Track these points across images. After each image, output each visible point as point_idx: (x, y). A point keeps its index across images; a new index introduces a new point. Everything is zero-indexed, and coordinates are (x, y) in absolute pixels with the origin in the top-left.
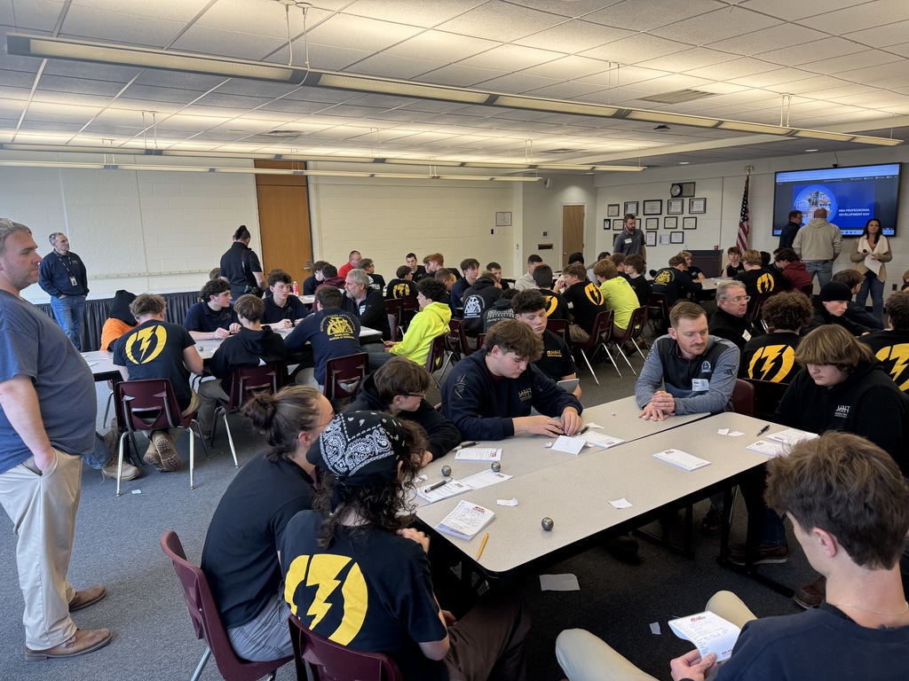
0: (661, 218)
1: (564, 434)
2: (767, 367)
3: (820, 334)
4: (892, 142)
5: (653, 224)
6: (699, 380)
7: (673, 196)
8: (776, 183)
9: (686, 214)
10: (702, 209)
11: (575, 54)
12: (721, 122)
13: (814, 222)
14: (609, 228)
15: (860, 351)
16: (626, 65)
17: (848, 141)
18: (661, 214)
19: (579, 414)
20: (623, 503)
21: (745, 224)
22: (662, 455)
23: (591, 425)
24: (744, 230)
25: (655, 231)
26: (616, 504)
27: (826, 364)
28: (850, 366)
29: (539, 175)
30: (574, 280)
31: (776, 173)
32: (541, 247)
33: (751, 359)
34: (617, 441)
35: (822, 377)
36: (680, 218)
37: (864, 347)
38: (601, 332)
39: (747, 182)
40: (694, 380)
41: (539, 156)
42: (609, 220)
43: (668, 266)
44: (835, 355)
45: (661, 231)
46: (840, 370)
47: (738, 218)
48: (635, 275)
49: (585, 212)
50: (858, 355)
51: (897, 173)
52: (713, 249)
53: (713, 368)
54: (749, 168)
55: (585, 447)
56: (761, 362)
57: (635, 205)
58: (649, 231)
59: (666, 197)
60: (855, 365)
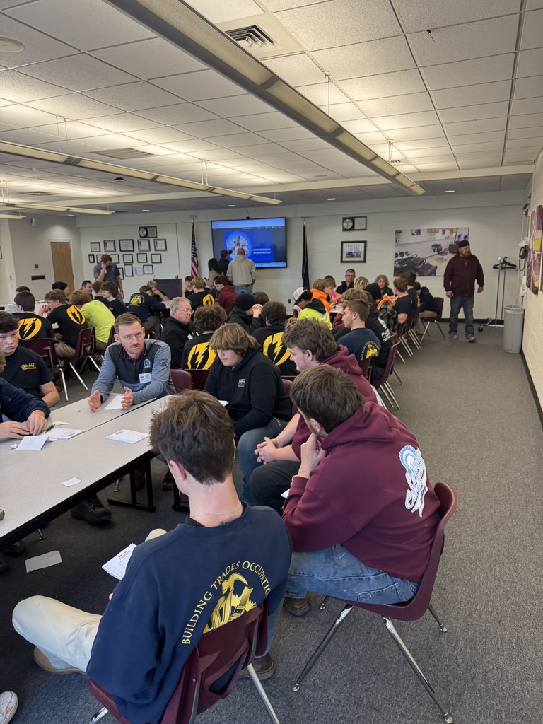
0: (135, 254)
1: (30, 435)
2: (199, 359)
3: (225, 328)
4: (276, 202)
5: (128, 259)
6: (144, 375)
7: (141, 237)
8: (212, 229)
9: (153, 251)
10: (164, 248)
11: (22, 104)
12: (157, 177)
13: (238, 258)
14: (94, 262)
15: (249, 341)
16: (72, 120)
17: (249, 199)
18: (134, 251)
19: (47, 416)
20: (74, 481)
21: (195, 259)
22: (114, 436)
23: (56, 423)
24: (195, 264)
25: (131, 264)
26: (66, 484)
27: (228, 349)
28: (242, 350)
29: (22, 214)
30: (57, 304)
31: (211, 222)
32: (34, 278)
33: (188, 355)
34: (77, 432)
35: (226, 359)
36: (149, 254)
37: (252, 339)
38: (85, 347)
39: (193, 227)
40: (140, 375)
41: (19, 197)
42: (93, 255)
43: (139, 292)
44: (234, 343)
45: (135, 265)
46: (237, 353)
47: (190, 255)
48: (111, 299)
49: (71, 248)
50: (248, 343)
51: (284, 224)
52: (175, 278)
53: (152, 364)
54: (194, 217)
55: (48, 442)
56: (195, 356)
57: (112, 243)
58: (126, 264)
59: (137, 237)
60: (245, 350)
